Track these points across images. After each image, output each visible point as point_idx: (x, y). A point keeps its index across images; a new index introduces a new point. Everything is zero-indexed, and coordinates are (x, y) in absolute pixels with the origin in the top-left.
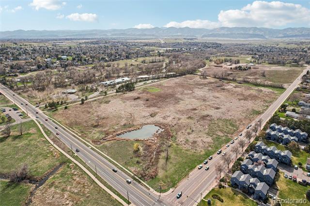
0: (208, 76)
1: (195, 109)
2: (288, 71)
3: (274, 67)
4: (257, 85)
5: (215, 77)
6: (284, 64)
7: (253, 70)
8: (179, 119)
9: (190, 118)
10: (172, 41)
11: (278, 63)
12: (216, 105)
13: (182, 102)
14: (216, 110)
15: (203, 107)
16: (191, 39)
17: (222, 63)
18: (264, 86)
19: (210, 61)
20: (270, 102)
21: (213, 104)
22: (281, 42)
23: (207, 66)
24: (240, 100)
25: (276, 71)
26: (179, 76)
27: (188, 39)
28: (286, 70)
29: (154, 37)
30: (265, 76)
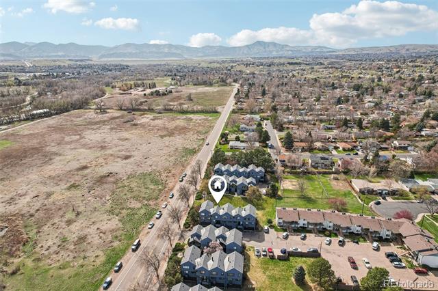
0: (109, 109)
1: (85, 167)
2: (218, 91)
3: (201, 89)
4: (184, 112)
5: (121, 109)
6: (211, 85)
7: (175, 94)
8: (49, 195)
9: (74, 186)
10: (48, 64)
11: (205, 83)
12: (123, 153)
13: (58, 158)
14: (124, 161)
15: (101, 160)
16: (81, 61)
17: (131, 88)
18: (193, 112)
19: (112, 88)
20: (206, 133)
21: (119, 151)
22: (202, 61)
23: (107, 95)
24: (162, 137)
25: (204, 93)
26: (57, 114)
27: (77, 61)
28: (215, 90)
29: (12, 59)
30: (192, 100)
